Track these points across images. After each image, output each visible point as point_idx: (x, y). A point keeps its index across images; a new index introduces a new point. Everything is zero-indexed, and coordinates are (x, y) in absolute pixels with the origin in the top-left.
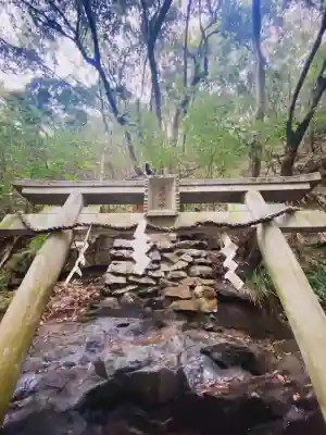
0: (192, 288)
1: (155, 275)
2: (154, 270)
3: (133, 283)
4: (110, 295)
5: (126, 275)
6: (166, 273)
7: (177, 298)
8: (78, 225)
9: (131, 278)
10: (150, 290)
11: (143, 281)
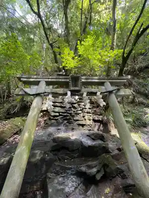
0: (84, 117)
1: (70, 112)
2: (69, 111)
3: (62, 115)
4: (53, 119)
5: (59, 113)
6: (74, 112)
7: (78, 120)
8: (46, 92)
9: (61, 113)
10: (68, 118)
11: (65, 114)
